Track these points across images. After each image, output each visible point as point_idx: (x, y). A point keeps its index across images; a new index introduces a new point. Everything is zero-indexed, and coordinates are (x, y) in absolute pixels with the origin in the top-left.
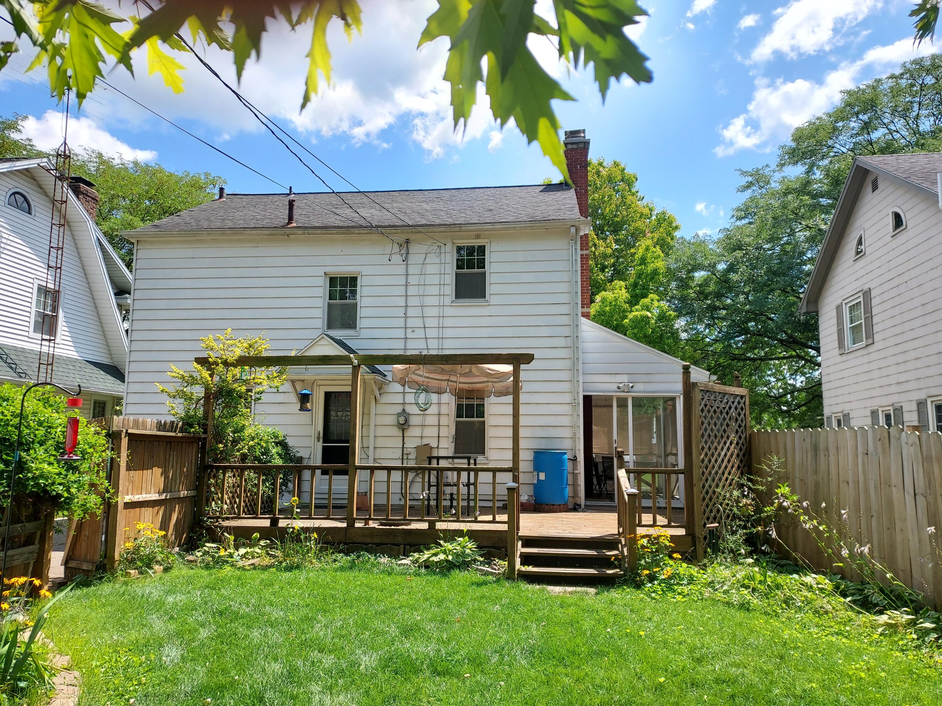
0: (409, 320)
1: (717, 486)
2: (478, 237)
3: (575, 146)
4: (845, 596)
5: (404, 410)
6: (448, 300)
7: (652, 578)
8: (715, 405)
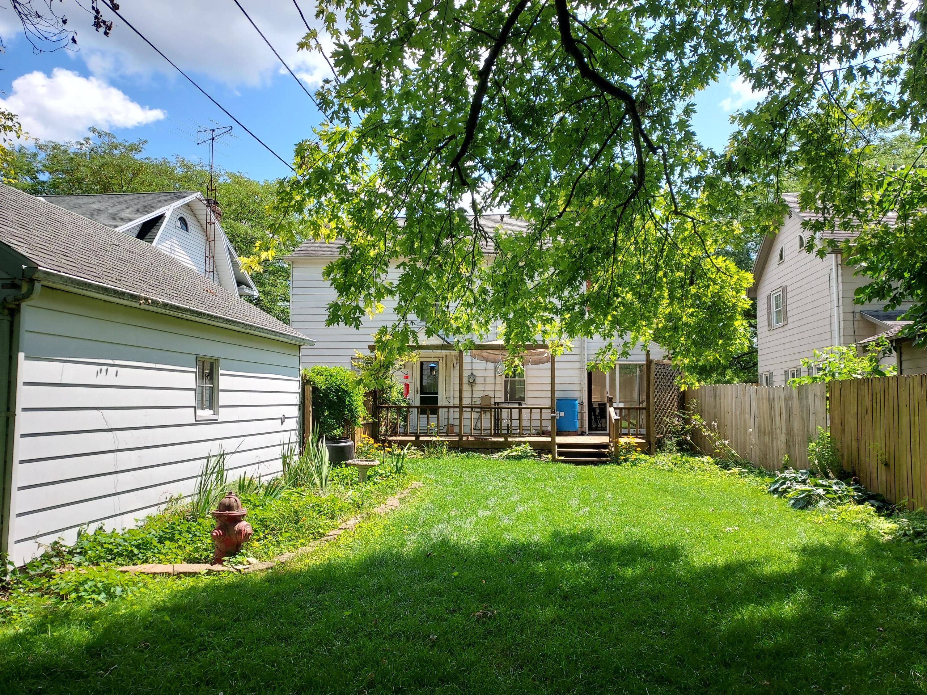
1: (664, 416)
4: (717, 464)
5: (472, 373)
7: (626, 461)
8: (664, 372)
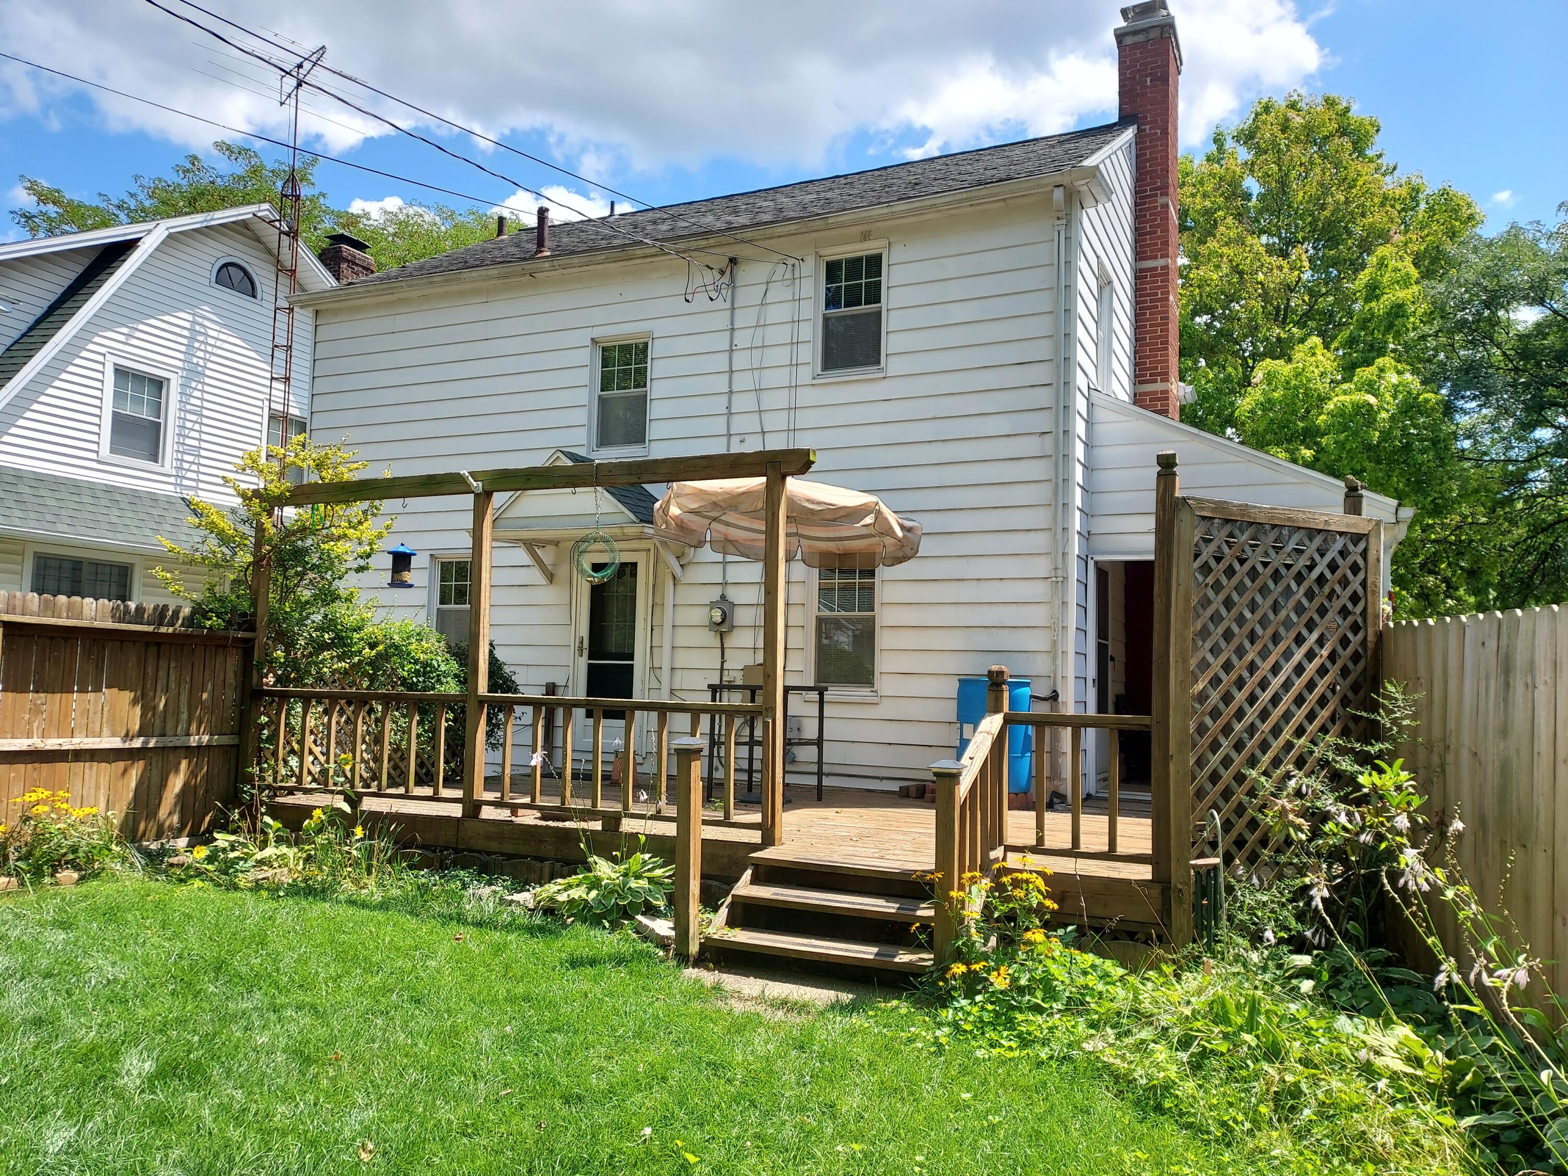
0: (735, 420)
2: (866, 236)
3: (1140, 38)
5: (723, 597)
6: (805, 375)
